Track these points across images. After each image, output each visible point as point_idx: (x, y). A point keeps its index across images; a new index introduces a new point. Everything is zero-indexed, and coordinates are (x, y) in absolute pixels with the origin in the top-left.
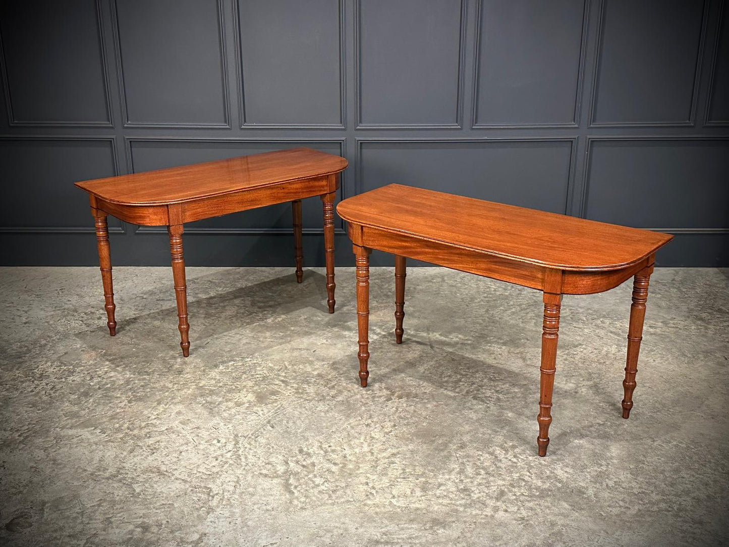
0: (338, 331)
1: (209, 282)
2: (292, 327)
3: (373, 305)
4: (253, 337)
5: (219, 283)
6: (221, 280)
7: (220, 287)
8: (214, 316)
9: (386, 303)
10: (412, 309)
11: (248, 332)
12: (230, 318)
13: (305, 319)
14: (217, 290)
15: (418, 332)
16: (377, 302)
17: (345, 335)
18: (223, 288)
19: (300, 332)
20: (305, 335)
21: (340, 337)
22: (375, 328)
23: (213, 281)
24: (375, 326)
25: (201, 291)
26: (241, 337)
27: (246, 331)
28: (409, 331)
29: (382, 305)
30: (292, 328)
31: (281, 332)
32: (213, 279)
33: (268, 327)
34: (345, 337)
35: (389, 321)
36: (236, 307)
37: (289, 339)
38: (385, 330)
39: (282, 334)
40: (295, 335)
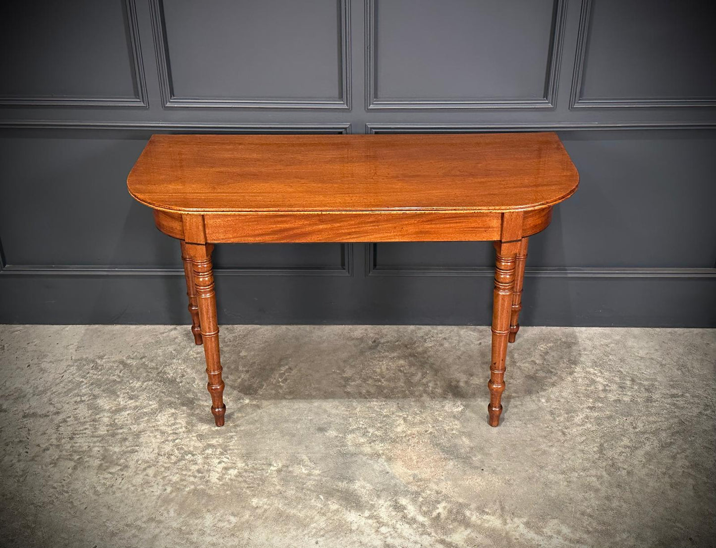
0: (337, 511)
1: (121, 366)
2: (254, 496)
3: (399, 429)
4: (180, 530)
5: (138, 369)
6: (141, 358)
7: (138, 379)
8: (117, 464)
9: (421, 423)
10: (466, 441)
11: (172, 514)
12: (145, 469)
13: (279, 471)
14: (131, 388)
15: (485, 517)
16: (405, 419)
17: (351, 523)
18: (144, 382)
19: (268, 513)
20: (276, 520)
21: (340, 529)
22: (403, 501)
23: (129, 362)
24: (406, 493)
25: (103, 391)
26: (157, 531)
27: (168, 512)
28: (468, 513)
29: (415, 430)
30: (255, 501)
31: (233, 514)
32: (129, 357)
33: (210, 496)
34: (351, 531)
35: (429, 480)
36: (158, 434)
37: (246, 535)
38: (424, 508)
39: (233, 519)
40: (260, 522)
